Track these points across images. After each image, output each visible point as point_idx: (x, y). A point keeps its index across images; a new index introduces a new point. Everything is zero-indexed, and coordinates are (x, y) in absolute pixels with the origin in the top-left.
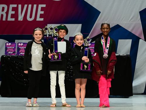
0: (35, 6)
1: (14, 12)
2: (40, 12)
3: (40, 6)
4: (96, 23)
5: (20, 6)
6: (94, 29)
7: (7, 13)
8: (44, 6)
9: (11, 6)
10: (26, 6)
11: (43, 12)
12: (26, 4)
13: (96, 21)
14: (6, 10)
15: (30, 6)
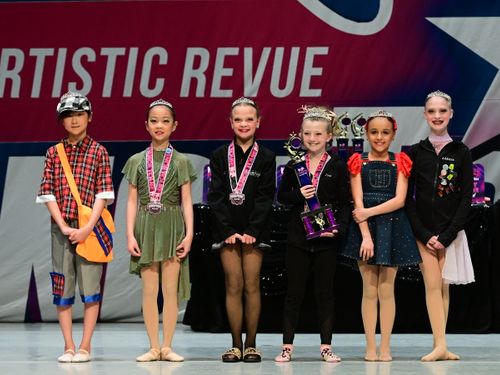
0: (295, 51)
1: (229, 72)
2: (311, 71)
3: (312, 52)
4: (483, 102)
5: (248, 52)
6: (479, 121)
7: (209, 74)
8: (324, 51)
9: (223, 52)
10: (267, 51)
11: (319, 71)
12: (268, 46)
13: (484, 96)
14: (204, 64)
15: (280, 51)
